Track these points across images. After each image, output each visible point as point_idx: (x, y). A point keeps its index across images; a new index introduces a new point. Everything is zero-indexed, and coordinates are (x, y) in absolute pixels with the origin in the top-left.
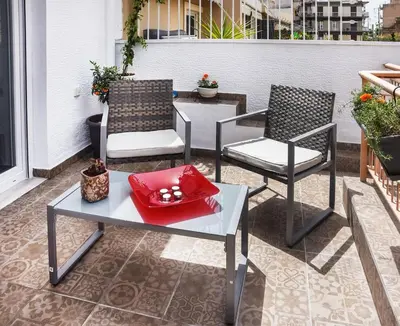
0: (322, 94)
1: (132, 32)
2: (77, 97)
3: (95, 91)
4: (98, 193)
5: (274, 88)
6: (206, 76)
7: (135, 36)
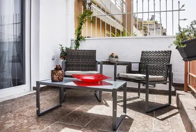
0: (165, 52)
1: (79, 34)
2: (53, 59)
3: (61, 57)
4: (58, 78)
5: (143, 52)
6: (113, 54)
7: (80, 36)
